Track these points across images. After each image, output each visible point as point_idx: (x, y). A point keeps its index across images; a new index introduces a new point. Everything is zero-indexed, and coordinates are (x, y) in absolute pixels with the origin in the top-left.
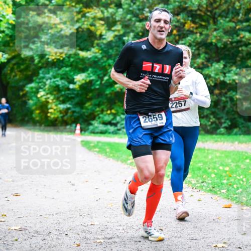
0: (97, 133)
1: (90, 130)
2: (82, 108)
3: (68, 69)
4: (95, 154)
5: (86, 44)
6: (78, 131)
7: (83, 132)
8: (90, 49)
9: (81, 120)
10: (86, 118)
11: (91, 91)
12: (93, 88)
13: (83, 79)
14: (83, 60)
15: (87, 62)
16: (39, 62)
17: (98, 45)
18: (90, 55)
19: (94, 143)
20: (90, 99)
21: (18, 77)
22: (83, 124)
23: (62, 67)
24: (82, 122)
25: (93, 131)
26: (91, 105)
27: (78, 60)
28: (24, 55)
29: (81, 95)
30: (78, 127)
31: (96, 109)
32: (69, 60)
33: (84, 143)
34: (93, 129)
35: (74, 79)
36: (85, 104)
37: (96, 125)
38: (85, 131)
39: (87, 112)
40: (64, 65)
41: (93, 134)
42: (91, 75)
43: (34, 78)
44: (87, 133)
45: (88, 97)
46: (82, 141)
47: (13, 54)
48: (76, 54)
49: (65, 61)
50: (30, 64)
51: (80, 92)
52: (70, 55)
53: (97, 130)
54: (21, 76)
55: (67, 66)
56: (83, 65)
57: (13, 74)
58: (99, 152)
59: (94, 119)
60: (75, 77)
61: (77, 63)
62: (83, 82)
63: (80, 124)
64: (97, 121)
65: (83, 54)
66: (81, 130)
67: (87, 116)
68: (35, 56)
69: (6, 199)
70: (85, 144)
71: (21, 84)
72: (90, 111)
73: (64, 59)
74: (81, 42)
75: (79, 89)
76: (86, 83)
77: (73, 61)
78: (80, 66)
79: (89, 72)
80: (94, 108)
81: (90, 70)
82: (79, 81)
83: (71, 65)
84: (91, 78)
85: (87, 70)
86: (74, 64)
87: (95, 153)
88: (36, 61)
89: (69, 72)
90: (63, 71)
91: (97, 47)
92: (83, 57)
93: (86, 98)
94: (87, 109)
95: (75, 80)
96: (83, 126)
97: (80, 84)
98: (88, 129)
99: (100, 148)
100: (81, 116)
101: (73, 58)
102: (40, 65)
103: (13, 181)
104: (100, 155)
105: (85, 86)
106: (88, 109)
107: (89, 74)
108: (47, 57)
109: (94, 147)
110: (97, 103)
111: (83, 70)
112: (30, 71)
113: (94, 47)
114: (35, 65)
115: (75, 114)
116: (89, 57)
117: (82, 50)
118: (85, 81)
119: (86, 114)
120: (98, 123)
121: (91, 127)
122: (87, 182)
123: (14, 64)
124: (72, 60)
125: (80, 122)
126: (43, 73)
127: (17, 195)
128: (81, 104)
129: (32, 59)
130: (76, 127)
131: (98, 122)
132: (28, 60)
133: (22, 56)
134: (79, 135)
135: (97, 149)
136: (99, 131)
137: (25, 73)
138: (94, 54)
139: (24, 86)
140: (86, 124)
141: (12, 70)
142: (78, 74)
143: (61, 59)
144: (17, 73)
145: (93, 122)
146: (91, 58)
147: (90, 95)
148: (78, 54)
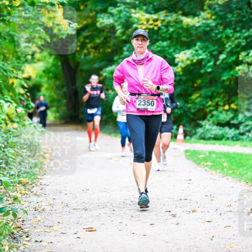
0: (209, 139)
1: (198, 134)
2: (187, 102)
3: (165, 44)
4: (206, 170)
5: (191, 7)
6: (180, 136)
7: (188, 138)
8: (198, 13)
9: (185, 120)
10: (192, 117)
11: (201, 76)
12: (202, 71)
13: (188, 59)
14: (188, 30)
15: (194, 32)
16: (123, 33)
17: (210, 7)
18: (199, 22)
19: (205, 154)
20: (199, 88)
21: (91, 56)
22: (187, 125)
23: (157, 40)
24: (187, 122)
25: (203, 136)
26: (200, 96)
27: (181, 31)
28: (101, 24)
29: (185, 82)
30: (181, 130)
31: (207, 102)
32: (168, 30)
33: (189, 154)
34: (202, 133)
35: (174, 58)
36: (191, 95)
37: (207, 127)
38: (191, 136)
39: (194, 108)
40: (159, 38)
41: (202, 141)
42: (200, 52)
43: (116, 58)
44: (193, 139)
45: (195, 85)
46: (187, 151)
47: (85, 22)
48: (178, 22)
49: (161, 31)
50: (110, 37)
51: (184, 78)
52: (169, 22)
53: (208, 135)
54: (96, 54)
55: (164, 40)
56: (187, 37)
57: (85, 51)
58: (211, 168)
59: (204, 118)
60: (176, 56)
61: (179, 34)
62: (189, 62)
63: (184, 126)
64: (209, 121)
65: (188, 21)
66: (186, 134)
67: (194, 114)
68: (116, 24)
69: (76, 236)
70: (192, 155)
71: (96, 66)
72: (198, 106)
73: (159, 28)
74: (185, 4)
75: (181, 73)
76: (193, 64)
77: (173, 32)
78: (184, 39)
79: (197, 48)
80: (204, 102)
81: (199, 44)
82: (182, 62)
83: (170, 38)
84: (200, 57)
85: (195, 45)
86: (175, 36)
87: (206, 168)
88: (118, 33)
89: (167, 49)
90: (158, 47)
91: (209, 11)
92: (188, 25)
93: (192, 86)
94: (193, 103)
95: (177, 60)
96: (188, 129)
97: (183, 66)
98: (196, 133)
99: (213, 162)
100: (185, 113)
101: (172, 26)
102: (124, 37)
103: (86, 210)
104: (214, 172)
105: (192, 68)
106: (196, 104)
107: (197, 51)
108: (135, 26)
109: (205, 159)
110: (209, 94)
111: (188, 45)
112: (109, 47)
113: (204, 11)
114: (116, 38)
115: (176, 111)
116: (197, 25)
117: (186, 14)
118: (192, 61)
119: (193, 111)
120: (209, 125)
121: (200, 130)
122: (193, 211)
123: (86, 37)
124: (171, 29)
125: (184, 122)
126: (127, 51)
127: (91, 230)
128: (185, 96)
129: (112, 29)
130: (177, 130)
131: (211, 122)
132: (106, 31)
133: (98, 25)
134: (182, 141)
135: (209, 163)
136: (213, 136)
137: (101, 50)
138: (204, 21)
139: (101, 69)
140: (192, 125)
141: (83, 46)
142: (180, 51)
143: (156, 28)
144: (90, 50)
145: (203, 123)
146: (199, 27)
147: (199, 81)
148: (181, 22)
